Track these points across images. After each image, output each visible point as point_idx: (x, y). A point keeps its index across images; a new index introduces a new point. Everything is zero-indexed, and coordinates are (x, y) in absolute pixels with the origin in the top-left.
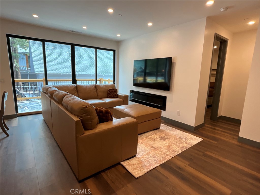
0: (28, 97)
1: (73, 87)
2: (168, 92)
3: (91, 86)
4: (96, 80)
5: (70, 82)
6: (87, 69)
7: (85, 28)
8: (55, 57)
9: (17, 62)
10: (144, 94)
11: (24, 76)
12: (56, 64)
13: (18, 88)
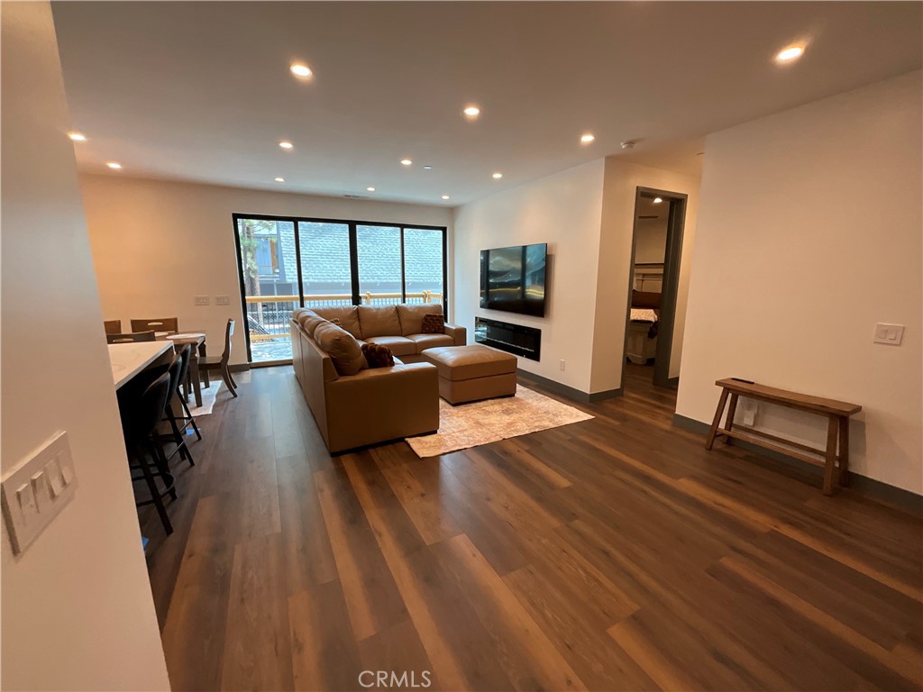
0: (272, 334)
1: (351, 312)
2: (539, 319)
3: (387, 310)
4: (404, 296)
5: (347, 301)
7: (371, 189)
9: (252, 258)
10: (501, 325)
11: (267, 288)
13: (252, 316)
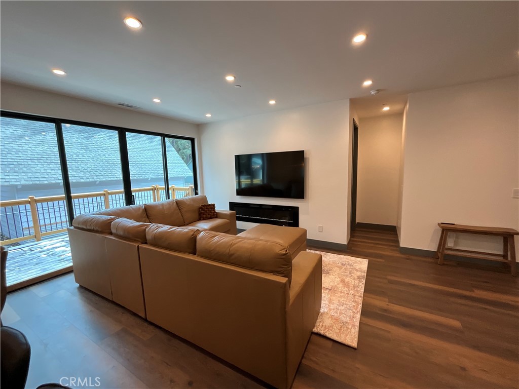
2: (300, 200)
3: (170, 204)
6: (115, 171)
7: (157, 101)
8: (38, 149)
12: (43, 163)
